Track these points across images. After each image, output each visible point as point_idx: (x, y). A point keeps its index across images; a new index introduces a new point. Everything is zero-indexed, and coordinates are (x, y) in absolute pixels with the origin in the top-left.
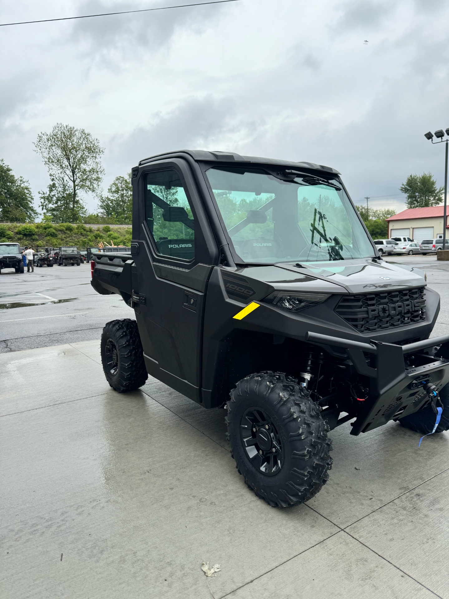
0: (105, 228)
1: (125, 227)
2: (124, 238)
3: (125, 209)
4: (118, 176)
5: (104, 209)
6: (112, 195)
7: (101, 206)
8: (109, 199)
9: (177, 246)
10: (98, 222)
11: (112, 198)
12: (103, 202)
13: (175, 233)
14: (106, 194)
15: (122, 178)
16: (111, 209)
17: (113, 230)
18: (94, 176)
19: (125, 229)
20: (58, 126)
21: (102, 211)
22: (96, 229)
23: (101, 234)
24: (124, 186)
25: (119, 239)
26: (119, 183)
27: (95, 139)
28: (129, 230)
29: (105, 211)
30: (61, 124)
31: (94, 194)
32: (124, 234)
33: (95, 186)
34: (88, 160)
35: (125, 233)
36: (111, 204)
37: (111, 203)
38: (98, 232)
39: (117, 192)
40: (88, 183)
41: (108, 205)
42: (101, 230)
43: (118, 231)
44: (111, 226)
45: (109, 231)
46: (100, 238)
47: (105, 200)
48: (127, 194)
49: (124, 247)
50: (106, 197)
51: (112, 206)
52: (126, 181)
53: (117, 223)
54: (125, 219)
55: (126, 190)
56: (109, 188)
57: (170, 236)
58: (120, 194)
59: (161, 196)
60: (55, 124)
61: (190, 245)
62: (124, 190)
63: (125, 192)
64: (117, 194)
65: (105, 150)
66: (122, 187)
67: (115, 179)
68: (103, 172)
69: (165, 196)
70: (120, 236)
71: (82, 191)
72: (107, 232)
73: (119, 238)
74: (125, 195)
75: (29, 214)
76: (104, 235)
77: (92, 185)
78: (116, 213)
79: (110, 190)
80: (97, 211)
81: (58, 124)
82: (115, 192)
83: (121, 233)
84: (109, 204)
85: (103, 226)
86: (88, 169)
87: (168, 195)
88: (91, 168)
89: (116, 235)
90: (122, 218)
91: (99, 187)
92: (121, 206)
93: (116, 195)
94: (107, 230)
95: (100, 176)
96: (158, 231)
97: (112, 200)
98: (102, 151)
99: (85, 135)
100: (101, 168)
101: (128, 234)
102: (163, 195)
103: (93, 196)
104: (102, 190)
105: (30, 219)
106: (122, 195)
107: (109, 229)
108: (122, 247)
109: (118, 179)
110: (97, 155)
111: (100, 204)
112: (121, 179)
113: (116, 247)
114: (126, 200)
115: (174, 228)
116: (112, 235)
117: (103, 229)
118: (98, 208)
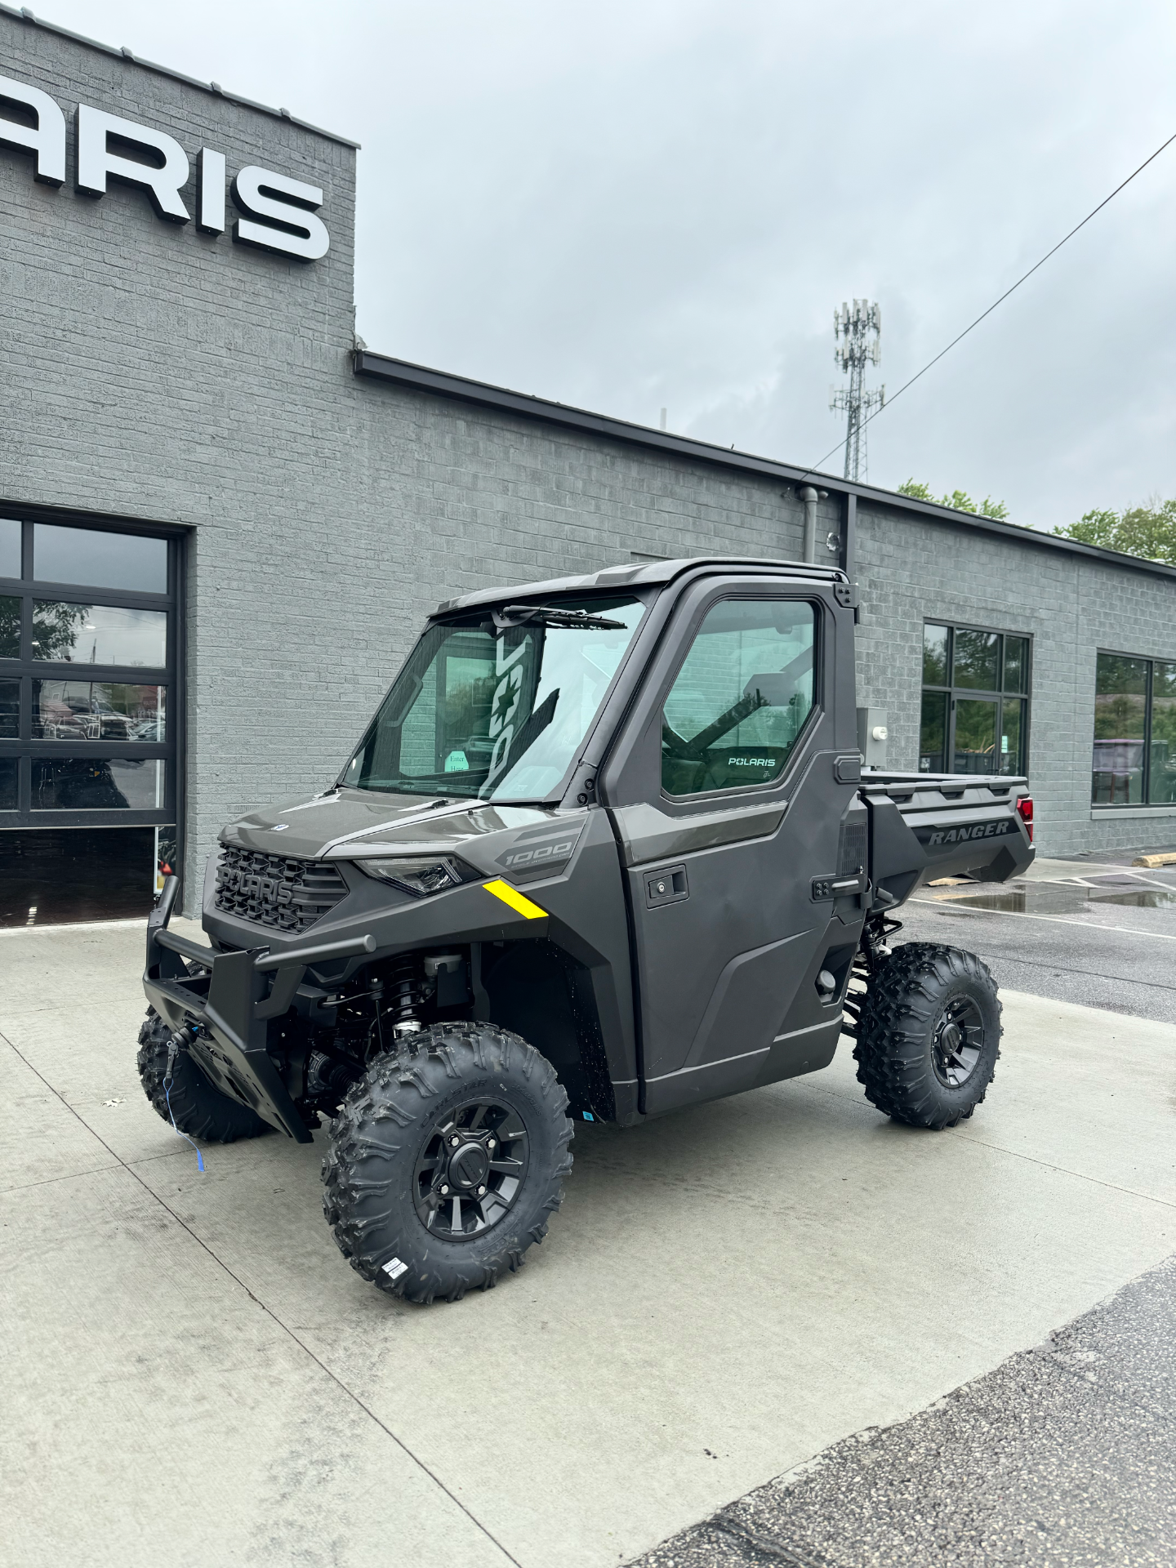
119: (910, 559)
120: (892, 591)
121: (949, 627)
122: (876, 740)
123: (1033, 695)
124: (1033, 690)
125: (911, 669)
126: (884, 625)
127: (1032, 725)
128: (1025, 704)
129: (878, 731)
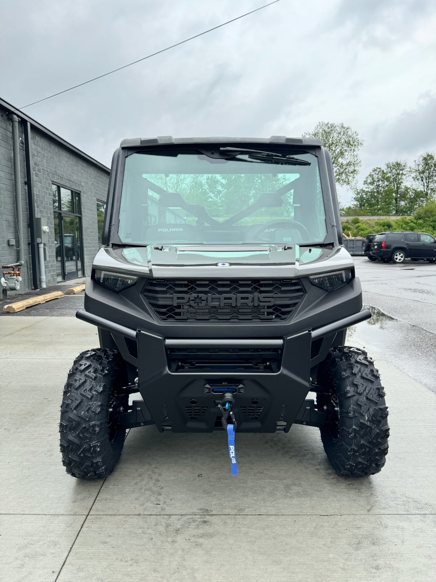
0: (354, 220)
1: (375, 218)
2: (373, 230)
3: (379, 200)
4: (375, 167)
5: (358, 201)
6: (367, 187)
7: (355, 199)
8: (363, 191)
9: (166, 230)
10: (349, 214)
11: (366, 190)
12: (358, 194)
13: (432, 224)
14: (361, 186)
15: (379, 168)
16: (364, 201)
17: (362, 222)
18: (351, 169)
19: (375, 220)
20: (320, 125)
21: (356, 203)
22: (345, 221)
23: (350, 226)
24: (380, 177)
25: (366, 231)
26: (376, 174)
27: (354, 133)
28: (379, 221)
29: (358, 203)
30: (323, 123)
31: (348, 187)
32: (373, 226)
33: (350, 178)
34: (346, 154)
35: (374, 224)
36: (365, 196)
37: (365, 194)
38: (347, 224)
39: (372, 183)
40: (344, 176)
41: (362, 197)
42: (350, 221)
43: (367, 223)
44: (361, 218)
45: (358, 223)
46: (347, 230)
47: (360, 192)
48: (383, 185)
49: (362, 238)
50: (361, 188)
51: (366, 198)
52: (383, 171)
53: (368, 215)
54: (378, 211)
55: (382, 181)
56: (365, 179)
57: (425, 228)
58: (375, 185)
59: (422, 184)
60: (318, 124)
61: (181, 230)
62: (380, 181)
63: (380, 182)
64: (372, 185)
65: (364, 142)
66: (378, 178)
67: (371, 171)
68: (359, 164)
69: (426, 184)
70: (368, 228)
71: (338, 185)
72: (356, 223)
73: (366, 229)
74: (380, 185)
75: (287, 208)
76: (352, 227)
77: (348, 178)
78: (369, 205)
79: (365, 182)
80: (351, 203)
81: (319, 123)
82: (370, 183)
83: (370, 225)
84: (363, 195)
85: (353, 218)
86: (345, 163)
87: (430, 183)
88: (348, 161)
89: (364, 226)
90: (375, 210)
91: (355, 179)
92: (375, 197)
93: (372, 187)
94: (356, 222)
95: (356, 168)
96: (412, 222)
97: (367, 191)
98: (361, 144)
99: (345, 130)
100: (358, 160)
101: (377, 225)
102: (424, 184)
103: (347, 189)
104: (357, 182)
105: (287, 213)
106: (378, 186)
107: (358, 220)
108: (359, 238)
109: (375, 170)
110: (356, 148)
111: (354, 197)
112: (378, 170)
113: (353, 238)
114: (381, 190)
115: (431, 219)
116: (360, 226)
117: (352, 221)
118: (352, 201)
119: (46, 155)
120: (42, 168)
121: (58, 186)
122: (44, 232)
123: (83, 215)
124: (83, 213)
125: (50, 202)
126: (40, 182)
127: (83, 227)
128: (80, 219)
129: (45, 228)
